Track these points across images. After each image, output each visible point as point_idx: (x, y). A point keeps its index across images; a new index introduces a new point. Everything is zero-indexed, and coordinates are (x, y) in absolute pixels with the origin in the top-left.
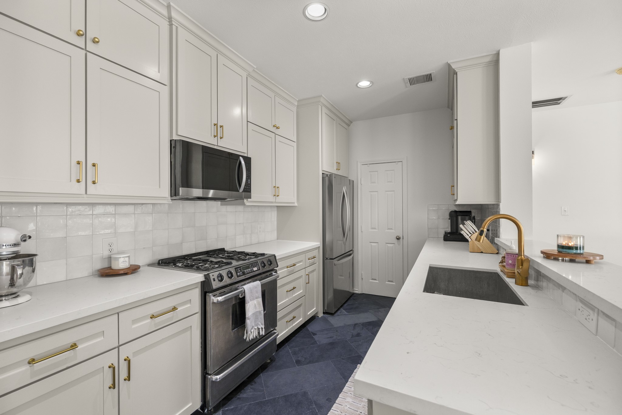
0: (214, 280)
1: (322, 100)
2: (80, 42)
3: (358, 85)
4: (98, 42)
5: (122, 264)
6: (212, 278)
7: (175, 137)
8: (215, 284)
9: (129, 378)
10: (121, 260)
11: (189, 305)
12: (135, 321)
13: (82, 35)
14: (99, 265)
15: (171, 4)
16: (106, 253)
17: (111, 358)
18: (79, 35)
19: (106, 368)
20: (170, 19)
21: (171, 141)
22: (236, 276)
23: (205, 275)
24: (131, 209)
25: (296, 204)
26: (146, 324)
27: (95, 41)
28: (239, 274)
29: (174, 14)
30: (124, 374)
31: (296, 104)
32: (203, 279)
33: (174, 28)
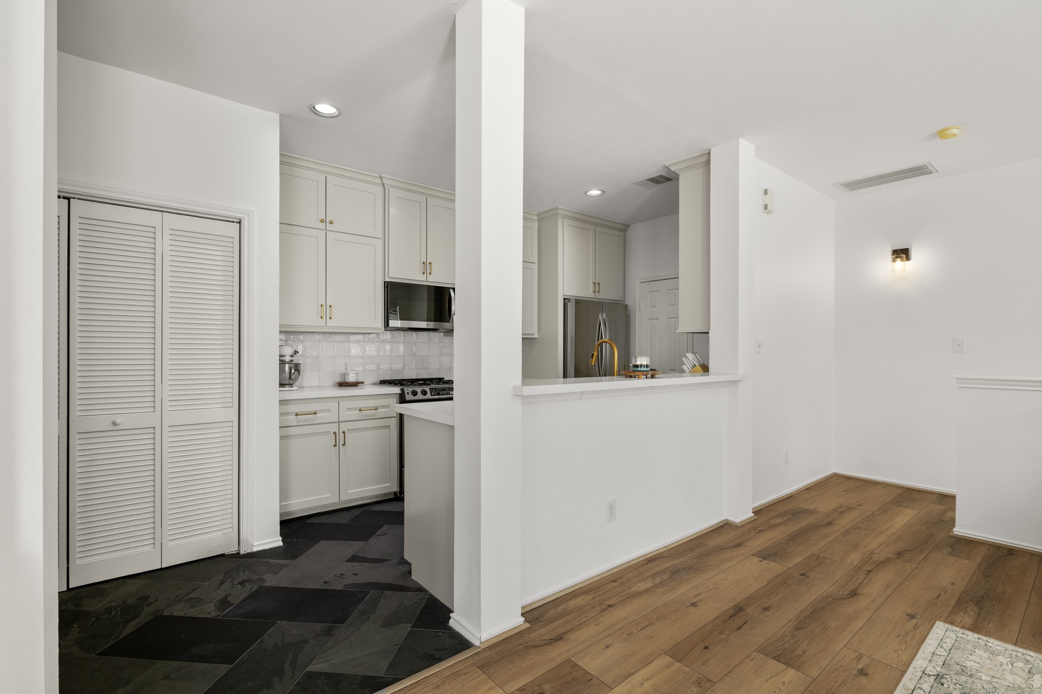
0: (408, 393)
1: (559, 212)
2: (322, 226)
3: (587, 194)
4: (332, 223)
5: (351, 378)
6: (406, 392)
7: (387, 280)
8: (409, 397)
9: (344, 445)
10: (351, 375)
11: (388, 410)
12: (348, 409)
13: (323, 222)
14: (339, 380)
15: (382, 175)
16: (343, 371)
17: (334, 427)
18: (322, 221)
19: (332, 433)
20: (383, 184)
21: (385, 282)
22: (430, 395)
23: (401, 389)
24: (360, 337)
25: (536, 336)
26: (355, 414)
27: (331, 223)
28: (433, 393)
29: (385, 181)
30: (342, 442)
31: (536, 218)
32: (399, 392)
33: (387, 190)
